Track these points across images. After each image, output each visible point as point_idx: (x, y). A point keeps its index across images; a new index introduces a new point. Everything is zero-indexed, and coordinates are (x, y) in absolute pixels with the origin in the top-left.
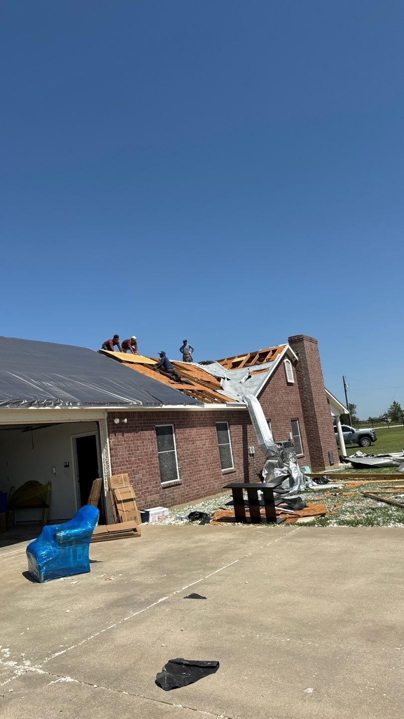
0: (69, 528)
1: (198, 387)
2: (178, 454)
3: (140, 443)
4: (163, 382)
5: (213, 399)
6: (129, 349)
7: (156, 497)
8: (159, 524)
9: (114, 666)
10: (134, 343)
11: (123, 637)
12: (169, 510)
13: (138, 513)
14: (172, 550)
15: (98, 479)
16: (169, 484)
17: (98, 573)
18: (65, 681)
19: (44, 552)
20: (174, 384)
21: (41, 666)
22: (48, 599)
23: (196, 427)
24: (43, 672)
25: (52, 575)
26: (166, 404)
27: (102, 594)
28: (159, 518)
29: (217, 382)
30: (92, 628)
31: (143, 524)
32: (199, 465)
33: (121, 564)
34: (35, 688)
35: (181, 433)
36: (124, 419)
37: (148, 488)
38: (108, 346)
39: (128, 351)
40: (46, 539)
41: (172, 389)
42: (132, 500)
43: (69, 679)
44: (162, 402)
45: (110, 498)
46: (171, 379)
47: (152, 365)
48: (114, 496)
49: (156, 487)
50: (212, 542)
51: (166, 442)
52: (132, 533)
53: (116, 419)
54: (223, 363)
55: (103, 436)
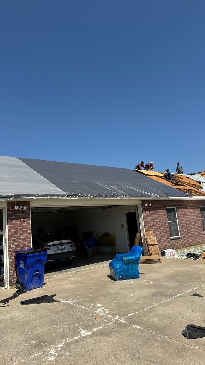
0: (128, 256)
1: (188, 187)
2: (179, 222)
3: (158, 216)
4: (169, 185)
5: (197, 194)
6: (149, 168)
7: (168, 244)
8: (171, 257)
9: (159, 323)
10: (151, 165)
11: (161, 310)
12: (176, 251)
13: (159, 252)
14: (180, 271)
15: (138, 233)
16: (175, 238)
17: (144, 279)
18: (136, 328)
19: (118, 267)
20: (174, 186)
21: (124, 319)
22: (121, 289)
23: (188, 208)
24: (125, 322)
25: (122, 278)
26: (172, 197)
27: (148, 289)
28: (170, 255)
29: (199, 185)
30: (145, 305)
31: (162, 257)
32: (190, 229)
33: (154, 276)
34: (123, 328)
35: (180, 212)
36: (150, 204)
37: (163, 239)
38: (138, 167)
39: (149, 169)
40: (118, 260)
41: (174, 188)
42: (156, 245)
43: (138, 327)
44: (169, 195)
45: (144, 243)
46: (173, 183)
47: (162, 176)
48: (147, 242)
49: (168, 239)
50: (202, 269)
51: (172, 216)
52: (157, 261)
53: (146, 204)
54: (202, 174)
55: (139, 212)
